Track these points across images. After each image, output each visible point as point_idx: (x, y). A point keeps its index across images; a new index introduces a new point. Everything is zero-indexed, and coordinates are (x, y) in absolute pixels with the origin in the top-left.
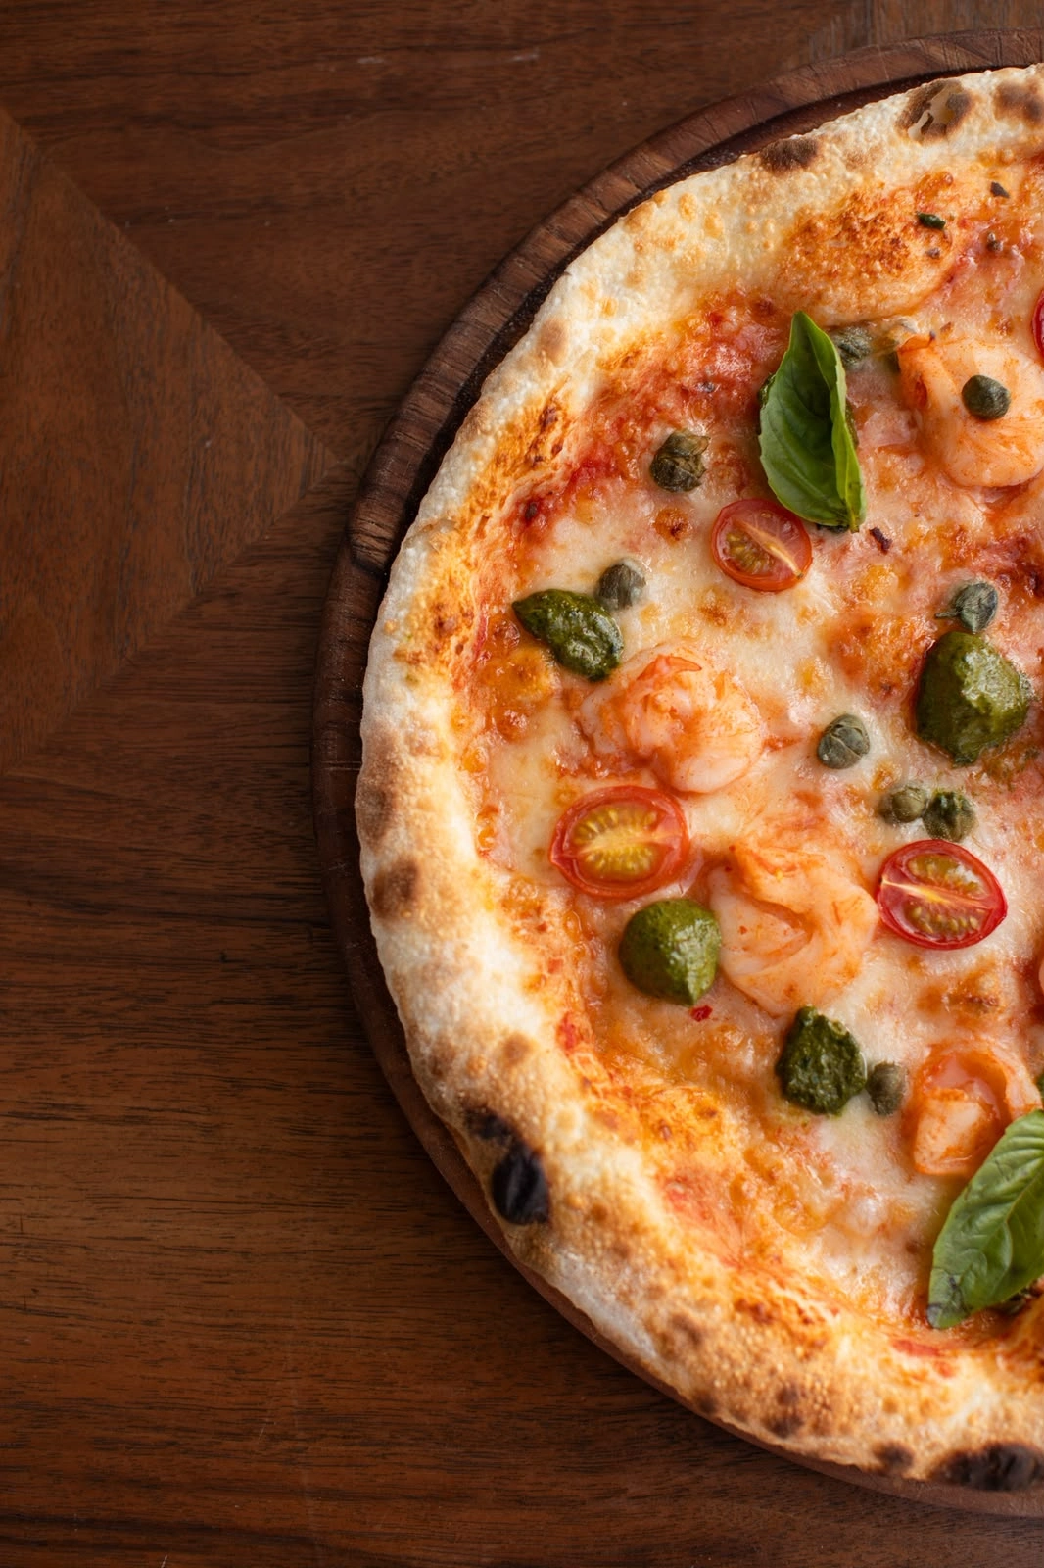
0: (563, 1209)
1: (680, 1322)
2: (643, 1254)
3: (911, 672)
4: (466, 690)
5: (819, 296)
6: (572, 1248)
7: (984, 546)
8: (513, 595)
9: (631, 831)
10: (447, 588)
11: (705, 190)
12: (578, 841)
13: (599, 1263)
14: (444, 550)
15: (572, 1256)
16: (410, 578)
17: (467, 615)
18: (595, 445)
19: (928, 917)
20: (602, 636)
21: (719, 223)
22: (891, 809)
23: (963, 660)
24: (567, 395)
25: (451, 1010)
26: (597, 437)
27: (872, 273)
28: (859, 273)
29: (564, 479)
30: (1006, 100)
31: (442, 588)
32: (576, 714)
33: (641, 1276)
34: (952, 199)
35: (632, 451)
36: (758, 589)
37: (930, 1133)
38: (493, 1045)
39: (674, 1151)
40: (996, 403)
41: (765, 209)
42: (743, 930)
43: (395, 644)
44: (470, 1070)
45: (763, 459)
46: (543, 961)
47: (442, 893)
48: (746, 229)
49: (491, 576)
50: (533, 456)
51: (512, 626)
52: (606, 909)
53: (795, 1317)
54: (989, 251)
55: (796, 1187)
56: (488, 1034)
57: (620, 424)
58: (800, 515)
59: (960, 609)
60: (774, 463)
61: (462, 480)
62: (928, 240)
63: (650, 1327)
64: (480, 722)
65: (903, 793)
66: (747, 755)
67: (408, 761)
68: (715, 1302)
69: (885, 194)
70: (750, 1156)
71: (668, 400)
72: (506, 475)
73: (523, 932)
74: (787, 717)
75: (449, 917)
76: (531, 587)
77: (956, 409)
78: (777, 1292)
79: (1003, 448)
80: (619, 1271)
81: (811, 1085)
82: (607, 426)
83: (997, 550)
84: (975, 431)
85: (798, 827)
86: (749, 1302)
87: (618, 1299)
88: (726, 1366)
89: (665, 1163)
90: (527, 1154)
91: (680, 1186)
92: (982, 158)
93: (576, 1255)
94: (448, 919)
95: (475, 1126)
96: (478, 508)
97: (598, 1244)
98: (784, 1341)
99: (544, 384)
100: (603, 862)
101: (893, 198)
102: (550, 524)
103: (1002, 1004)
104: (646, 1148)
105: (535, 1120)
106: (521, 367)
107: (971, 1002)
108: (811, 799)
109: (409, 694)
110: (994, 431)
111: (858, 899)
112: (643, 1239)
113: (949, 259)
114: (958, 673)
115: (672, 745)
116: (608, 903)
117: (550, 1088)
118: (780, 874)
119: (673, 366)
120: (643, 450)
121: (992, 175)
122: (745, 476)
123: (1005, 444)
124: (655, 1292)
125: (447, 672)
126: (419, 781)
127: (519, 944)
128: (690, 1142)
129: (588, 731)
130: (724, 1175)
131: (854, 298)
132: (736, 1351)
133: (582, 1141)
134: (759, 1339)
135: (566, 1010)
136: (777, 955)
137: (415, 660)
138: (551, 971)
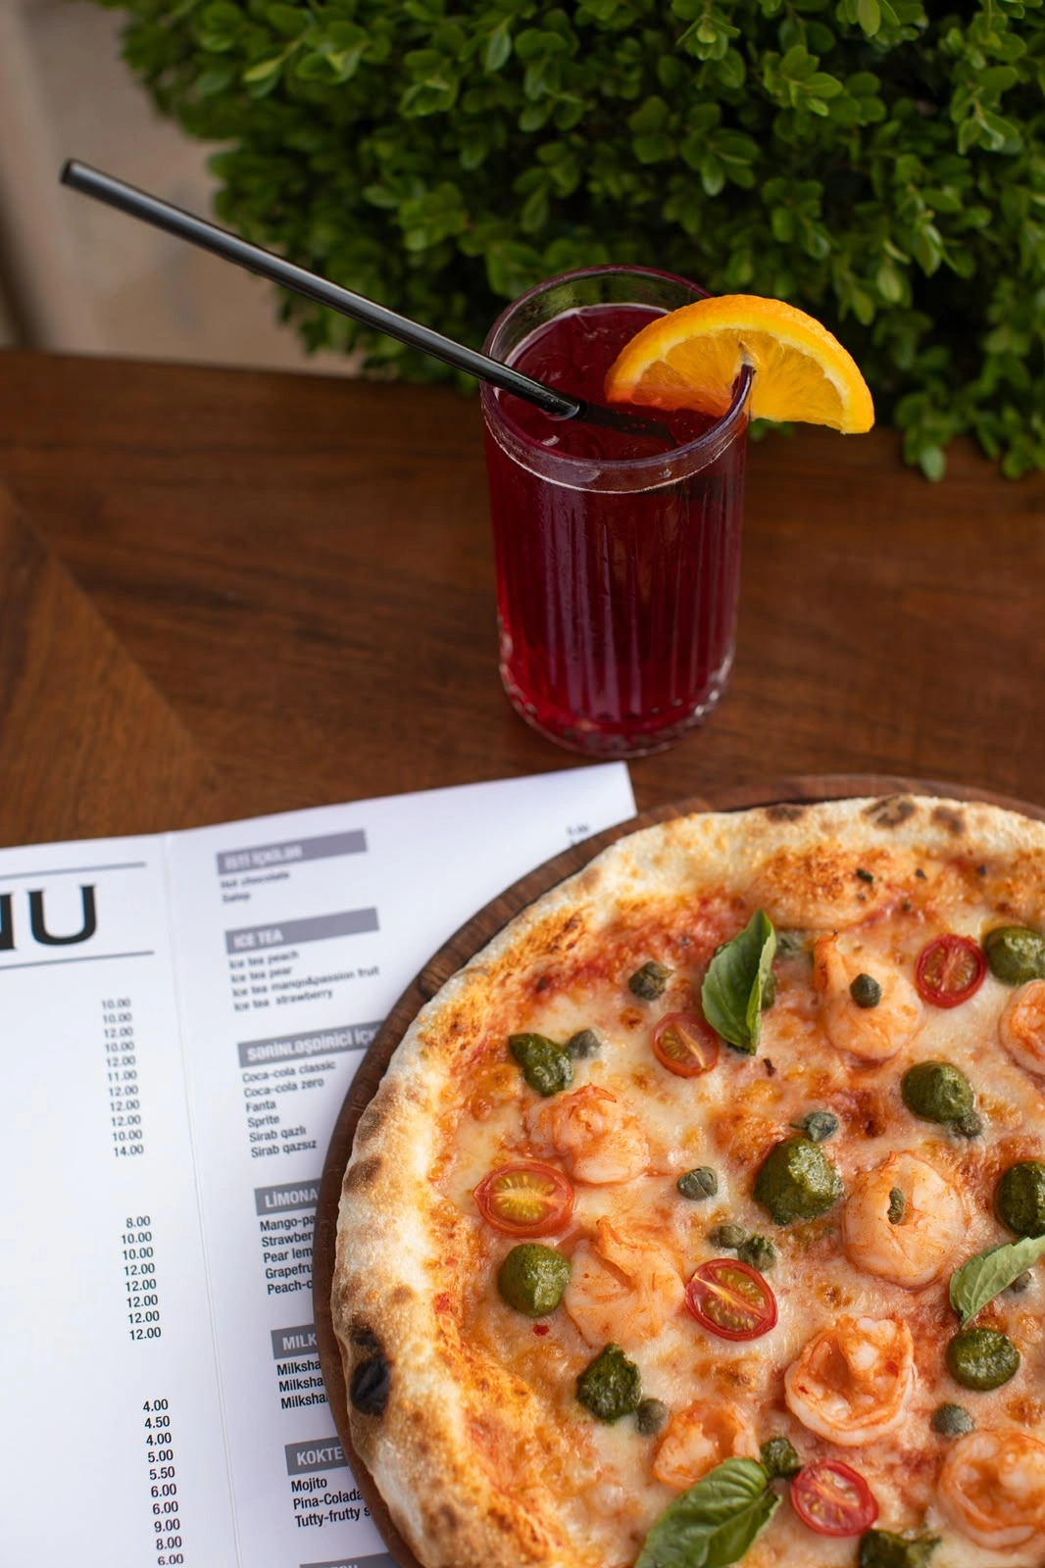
0: (394, 1409)
1: (447, 1511)
2: (437, 1455)
3: (761, 1154)
4: (459, 1078)
5: (775, 902)
6: (391, 1438)
7: (839, 1091)
8: (512, 1029)
9: (533, 1191)
10: (468, 1007)
11: (724, 821)
12: (496, 1188)
13: (405, 1454)
14: (475, 984)
15: (389, 1444)
16: (447, 995)
17: (476, 1029)
18: (598, 957)
19: (719, 1310)
20: (560, 1069)
21: (725, 842)
22: (719, 1236)
23: (797, 1148)
24: (590, 915)
25: (369, 1258)
26: (602, 952)
27: (815, 896)
28: (805, 893)
29: (571, 968)
30: (939, 816)
31: (465, 1005)
32: (525, 1113)
33: (431, 1469)
34: (885, 868)
35: (621, 965)
36: (676, 1073)
37: (670, 1448)
38: (388, 1288)
39: (486, 1400)
40: (871, 993)
41: (759, 841)
42: (587, 1276)
43: (421, 1029)
44: (369, 1296)
45: (703, 988)
46: (444, 1256)
47: (392, 1184)
48: (742, 852)
49: (502, 1015)
50: (553, 944)
51: (504, 1049)
52: (500, 1240)
53: (528, 1533)
54: (904, 910)
55: (564, 1462)
56: (389, 1280)
57: (620, 947)
58: (718, 1031)
59: (808, 1123)
60: (711, 993)
61: (502, 947)
62: (860, 887)
63: (424, 1509)
64: (460, 1101)
65: (730, 1228)
66: (629, 1168)
67: (402, 1100)
68: (476, 1503)
69: (840, 852)
70: (539, 1431)
71: (656, 942)
72: (532, 951)
73: (438, 1234)
74: (666, 1156)
75: (389, 1200)
76: (525, 1030)
77: (843, 992)
78: (521, 1512)
79: (870, 1028)
80: (417, 1461)
81: (597, 1393)
82: (611, 946)
83: (846, 1095)
84: (853, 1010)
85: (650, 1229)
86: (500, 1512)
87: (409, 1482)
88: (467, 1551)
89: (477, 1404)
90: (383, 1362)
91: (482, 1427)
92: (916, 850)
93: (392, 1443)
94: (390, 1200)
95: (356, 1336)
96: (506, 966)
97: (410, 1438)
98: (514, 1548)
99: (576, 903)
100: (507, 1205)
101: (845, 855)
102: (551, 996)
103: (753, 1383)
104: (466, 1389)
105: (398, 1342)
106: (565, 891)
107: (732, 1377)
108: (665, 1214)
109: (419, 1063)
110: (866, 1015)
111: (671, 1279)
112: (441, 1445)
113: (873, 905)
114: (790, 1155)
115: (581, 1147)
116: (504, 1234)
117: (415, 1326)
118: (623, 1246)
119: (666, 921)
120: (629, 968)
121: (920, 863)
122: (691, 1003)
123: (873, 1025)
124: (437, 1484)
125: (450, 1059)
126: (405, 1115)
127: (432, 1240)
128: (500, 1400)
129: (529, 1126)
130: (516, 1434)
131: (798, 909)
132: (478, 1542)
133: (423, 1365)
134: (497, 1539)
135: (447, 1290)
136: (605, 1299)
137: (431, 1043)
138: (447, 1263)
